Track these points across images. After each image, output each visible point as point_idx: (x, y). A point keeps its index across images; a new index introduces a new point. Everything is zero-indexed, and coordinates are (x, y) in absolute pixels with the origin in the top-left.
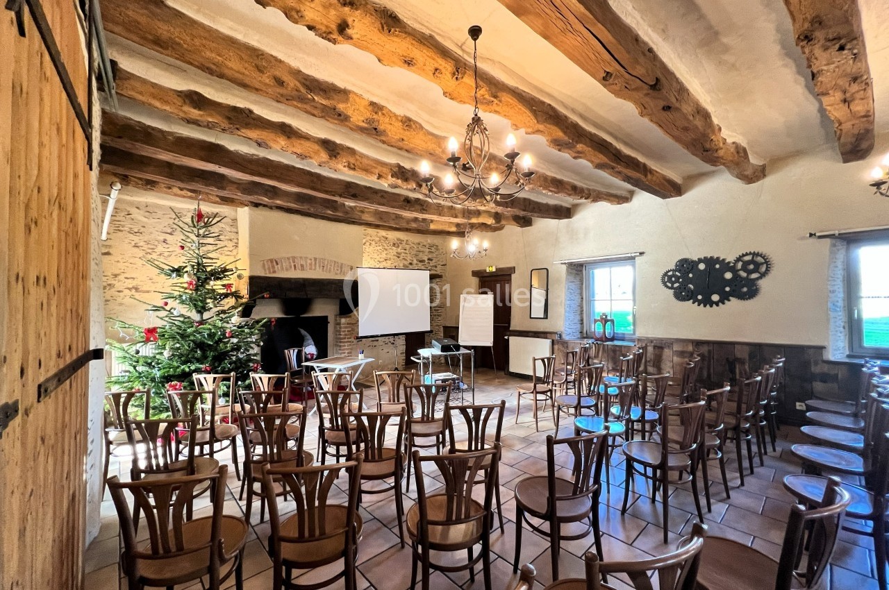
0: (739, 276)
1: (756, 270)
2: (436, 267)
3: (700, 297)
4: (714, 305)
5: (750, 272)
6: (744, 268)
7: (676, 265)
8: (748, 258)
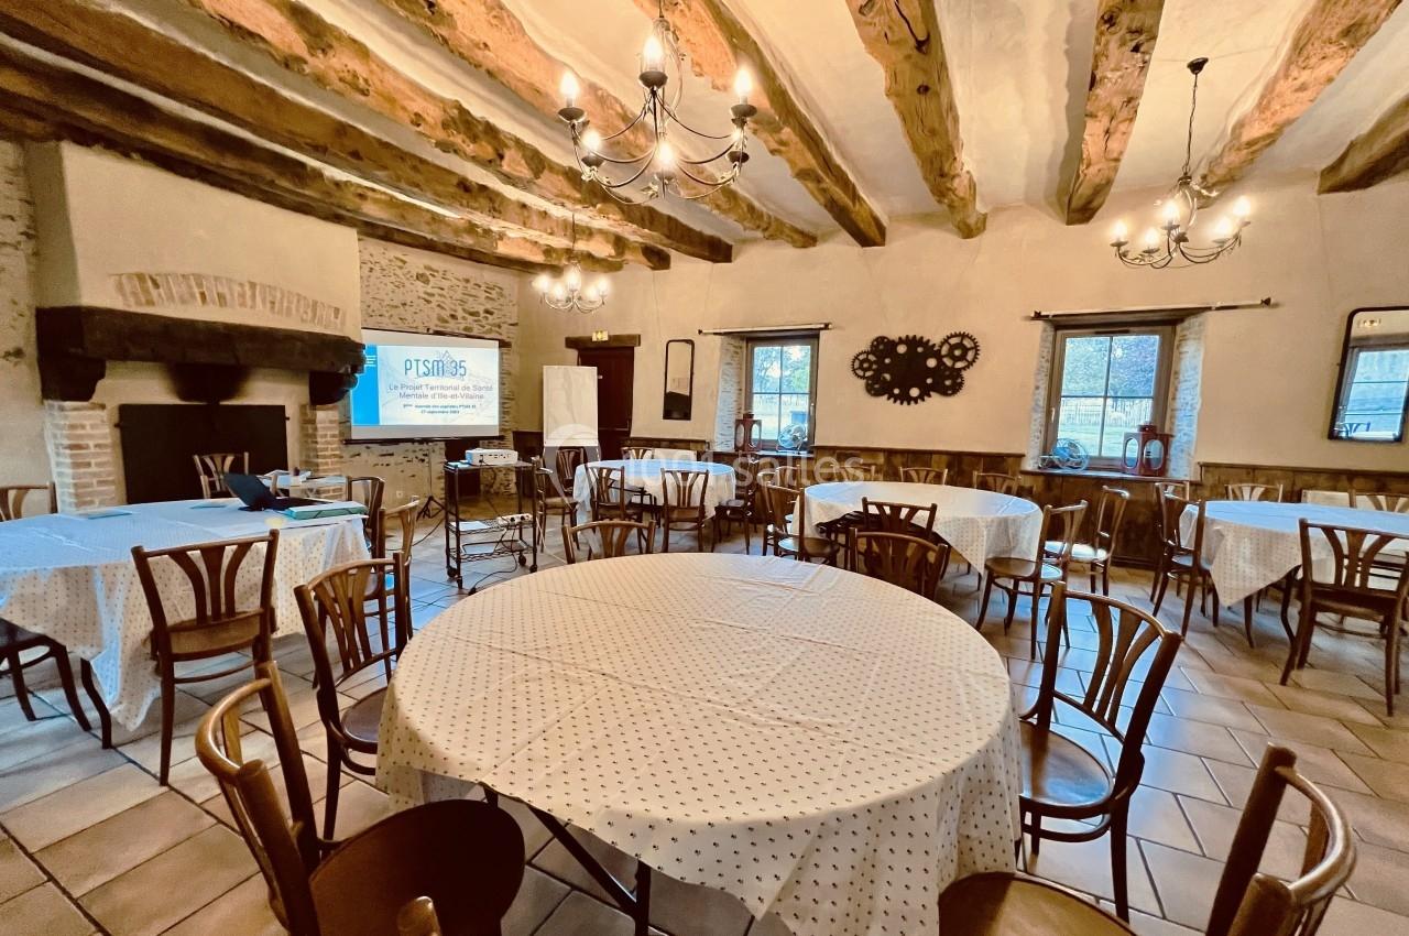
0: (944, 364)
1: (963, 357)
2: (499, 327)
3: (896, 391)
4: (912, 402)
5: (956, 359)
6: (950, 355)
7: (872, 345)
8: (954, 341)
